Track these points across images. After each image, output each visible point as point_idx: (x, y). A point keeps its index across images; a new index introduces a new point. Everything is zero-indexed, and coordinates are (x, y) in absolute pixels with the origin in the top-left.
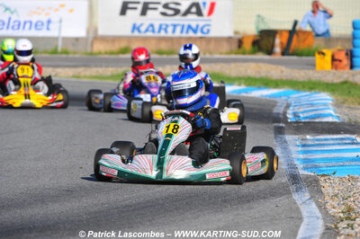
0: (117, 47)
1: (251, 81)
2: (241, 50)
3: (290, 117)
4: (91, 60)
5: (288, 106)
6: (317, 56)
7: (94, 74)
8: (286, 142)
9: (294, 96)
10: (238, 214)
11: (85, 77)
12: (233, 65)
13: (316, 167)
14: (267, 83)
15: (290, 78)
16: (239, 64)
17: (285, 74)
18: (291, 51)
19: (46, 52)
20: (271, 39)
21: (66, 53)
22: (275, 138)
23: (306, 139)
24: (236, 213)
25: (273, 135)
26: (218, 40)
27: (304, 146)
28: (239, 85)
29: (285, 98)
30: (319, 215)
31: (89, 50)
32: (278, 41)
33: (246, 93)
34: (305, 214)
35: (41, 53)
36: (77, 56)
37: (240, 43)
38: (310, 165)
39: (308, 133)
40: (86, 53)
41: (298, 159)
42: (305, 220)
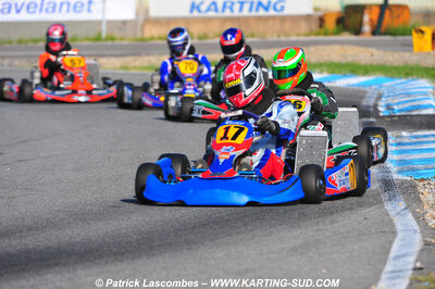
1: (335, 68)
2: (322, 31)
3: (382, 110)
4: (142, 47)
5: (379, 97)
6: (415, 35)
7: (145, 64)
9: (387, 84)
10: (319, 230)
11: (135, 68)
12: (312, 49)
13: (413, 170)
14: (354, 69)
15: (382, 62)
16: (320, 47)
17: (375, 57)
18: (383, 30)
19: (88, 39)
20: (359, 17)
21: (113, 39)
23: (402, 137)
24: (315, 228)
26: (295, 19)
27: (399, 144)
28: (321, 73)
29: (374, 87)
30: (417, 228)
31: (139, 35)
32: (366, 18)
33: (330, 82)
34: (399, 227)
35: (82, 40)
36: (125, 42)
37: (322, 21)
38: (406, 167)
39: (404, 129)
40: (136, 40)
41: (392, 161)
42: (400, 235)
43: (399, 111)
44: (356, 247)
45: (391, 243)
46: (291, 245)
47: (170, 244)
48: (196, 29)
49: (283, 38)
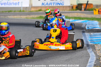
0: (38, 9)
1: (76, 18)
2: (73, 9)
3: (86, 28)
4: (30, 13)
5: (86, 25)
6: (94, 11)
7: (31, 17)
8: (85, 35)
9: (88, 22)
10: (72, 56)
11: (29, 18)
12: (70, 14)
13: (94, 42)
14: (80, 18)
16: (72, 13)
17: (85, 16)
18: (87, 9)
19: (18, 11)
20: (81, 6)
21: (24, 11)
22: (82, 34)
23: (91, 34)
25: (82, 33)
26: (66, 7)
27: (90, 36)
28: (72, 19)
29: (85, 23)
30: (95, 55)
31: (30, 10)
32: (83, 7)
33: (74, 21)
34: (90, 55)
36: (27, 12)
37: (72, 7)
38: (92, 41)
39: (92, 32)
40: (29, 11)
41: (89, 40)
42: (91, 57)
43: (91, 28)
44: (81, 60)
45: (89, 59)
46: (65, 59)
47: (37, 59)
48: (43, 9)
49: (63, 11)
